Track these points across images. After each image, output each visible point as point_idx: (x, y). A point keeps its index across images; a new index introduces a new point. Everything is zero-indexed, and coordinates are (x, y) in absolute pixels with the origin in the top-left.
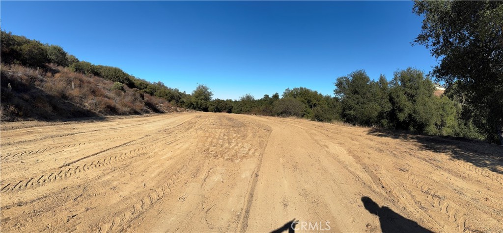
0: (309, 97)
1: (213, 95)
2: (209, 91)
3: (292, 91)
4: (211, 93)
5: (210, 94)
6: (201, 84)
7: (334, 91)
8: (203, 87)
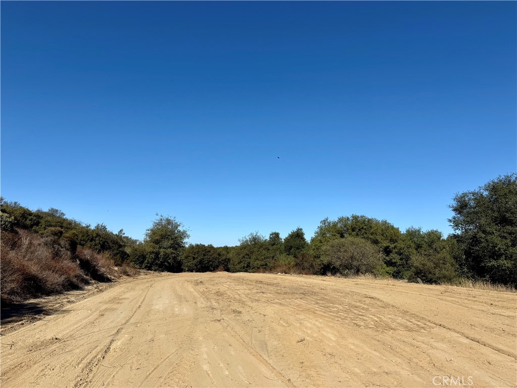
0: (372, 234)
1: (188, 236)
2: (180, 228)
3: (335, 225)
4: (184, 232)
5: (183, 235)
6: (165, 216)
7: (450, 221)
8: (169, 222)
